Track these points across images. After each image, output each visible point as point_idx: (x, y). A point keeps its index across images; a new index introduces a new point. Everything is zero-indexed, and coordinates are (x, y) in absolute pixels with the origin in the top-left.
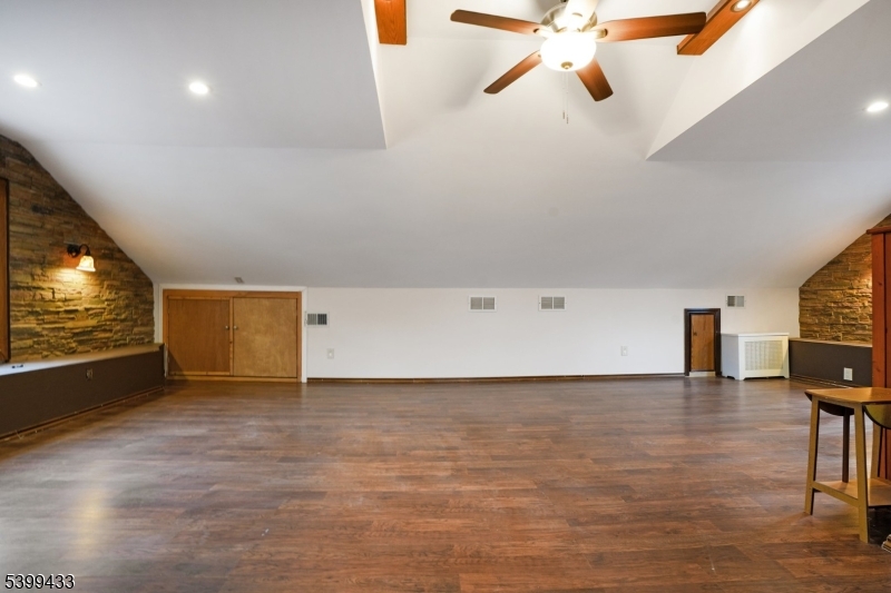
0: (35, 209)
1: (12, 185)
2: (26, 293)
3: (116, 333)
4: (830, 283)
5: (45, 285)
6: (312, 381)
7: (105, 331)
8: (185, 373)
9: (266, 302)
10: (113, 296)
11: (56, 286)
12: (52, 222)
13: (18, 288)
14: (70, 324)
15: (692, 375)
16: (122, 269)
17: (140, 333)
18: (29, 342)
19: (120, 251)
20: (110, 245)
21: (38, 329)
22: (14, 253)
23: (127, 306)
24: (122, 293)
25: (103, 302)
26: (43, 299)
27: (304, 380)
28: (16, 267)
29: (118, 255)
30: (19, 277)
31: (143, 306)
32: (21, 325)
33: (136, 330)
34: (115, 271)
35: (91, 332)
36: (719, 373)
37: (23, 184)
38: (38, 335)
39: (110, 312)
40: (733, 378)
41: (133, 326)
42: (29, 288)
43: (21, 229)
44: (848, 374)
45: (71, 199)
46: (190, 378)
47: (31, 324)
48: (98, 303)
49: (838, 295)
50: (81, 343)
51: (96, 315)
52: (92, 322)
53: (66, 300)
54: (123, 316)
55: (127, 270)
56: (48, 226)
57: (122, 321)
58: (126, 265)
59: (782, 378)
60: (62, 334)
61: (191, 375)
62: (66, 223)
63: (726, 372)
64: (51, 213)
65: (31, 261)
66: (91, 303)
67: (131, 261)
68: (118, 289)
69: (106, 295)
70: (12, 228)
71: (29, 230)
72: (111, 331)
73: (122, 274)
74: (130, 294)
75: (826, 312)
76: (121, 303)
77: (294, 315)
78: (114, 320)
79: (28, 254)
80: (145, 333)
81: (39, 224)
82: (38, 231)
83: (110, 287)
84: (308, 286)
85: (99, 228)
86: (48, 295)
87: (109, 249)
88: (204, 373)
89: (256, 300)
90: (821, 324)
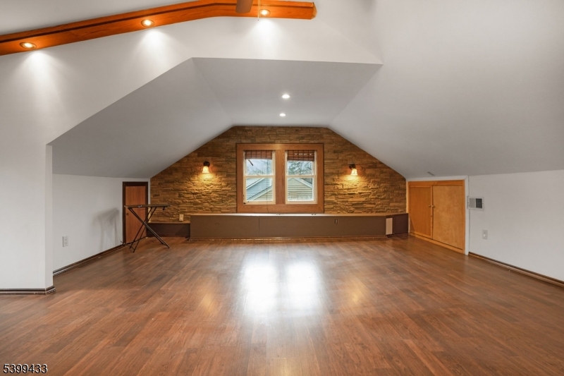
0: (335, 152)
1: (325, 145)
2: (331, 186)
3: (378, 205)
5: (339, 183)
6: (471, 256)
7: (371, 204)
8: (415, 232)
10: (376, 186)
11: (344, 183)
12: (341, 156)
13: (328, 184)
14: (351, 200)
16: (382, 172)
17: (394, 206)
18: (332, 206)
19: (381, 163)
20: (374, 161)
21: (336, 201)
22: (326, 171)
23: (385, 192)
24: (382, 185)
25: (370, 189)
26: (338, 188)
27: (467, 253)
28: (327, 176)
29: (380, 165)
30: (328, 180)
31: (397, 192)
32: (329, 199)
33: (391, 204)
34: (378, 174)
35: (362, 204)
37: (330, 143)
38: (335, 203)
39: (374, 195)
41: (389, 203)
42: (332, 184)
43: (329, 161)
45: (351, 144)
46: (416, 236)
47: (333, 199)
48: (366, 190)
50: (356, 208)
51: (365, 196)
52: (363, 199)
53: (349, 189)
54: (382, 197)
55: (385, 172)
56: (340, 158)
57: (381, 199)
58: (385, 170)
60: (347, 204)
61: (418, 234)
62: (348, 155)
64: (341, 152)
65: (332, 174)
66: (362, 190)
67: (389, 168)
68: (379, 183)
69: (371, 186)
70: (325, 161)
71: (332, 161)
72: (374, 204)
73: (382, 175)
74: (388, 185)
76: (381, 190)
78: (376, 198)
79: (332, 171)
80: (400, 207)
81: (336, 158)
82: (336, 161)
83: (374, 182)
85: (367, 154)
86: (340, 187)
87: (373, 163)
88: (421, 234)
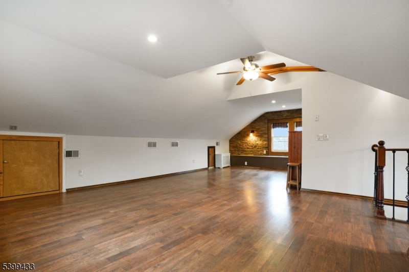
4: (238, 139)
6: (69, 191)
9: (35, 144)
15: (210, 168)
27: (64, 190)
36: (215, 167)
40: (219, 168)
44: (246, 163)
49: (239, 142)
59: (229, 167)
63: (217, 166)
75: (236, 147)
77: (57, 151)
84: (67, 134)
89: (26, 142)
90: (235, 150)
